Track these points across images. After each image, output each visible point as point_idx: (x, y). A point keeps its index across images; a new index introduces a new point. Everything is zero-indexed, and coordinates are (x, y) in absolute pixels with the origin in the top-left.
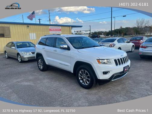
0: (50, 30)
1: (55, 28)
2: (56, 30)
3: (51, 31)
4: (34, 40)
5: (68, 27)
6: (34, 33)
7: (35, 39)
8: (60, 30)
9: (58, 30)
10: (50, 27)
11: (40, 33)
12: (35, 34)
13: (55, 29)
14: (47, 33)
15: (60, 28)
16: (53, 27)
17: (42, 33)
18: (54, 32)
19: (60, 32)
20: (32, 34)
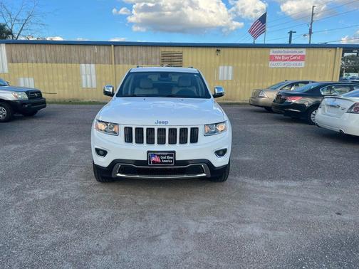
0: (272, 58)
1: (288, 52)
2: (290, 58)
3: (274, 60)
4: (227, 80)
5: (328, 50)
6: (228, 65)
7: (230, 78)
8: (302, 58)
9: (295, 58)
10: (272, 52)
11: (244, 65)
12: (230, 68)
13: (286, 56)
14: (262, 65)
15: (304, 51)
16: (282, 50)
17: (248, 65)
18: (282, 63)
19: (299, 64)
20: (226, 67)
